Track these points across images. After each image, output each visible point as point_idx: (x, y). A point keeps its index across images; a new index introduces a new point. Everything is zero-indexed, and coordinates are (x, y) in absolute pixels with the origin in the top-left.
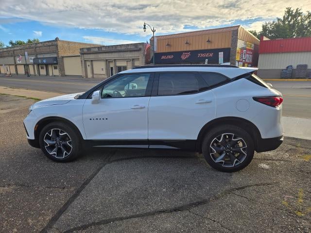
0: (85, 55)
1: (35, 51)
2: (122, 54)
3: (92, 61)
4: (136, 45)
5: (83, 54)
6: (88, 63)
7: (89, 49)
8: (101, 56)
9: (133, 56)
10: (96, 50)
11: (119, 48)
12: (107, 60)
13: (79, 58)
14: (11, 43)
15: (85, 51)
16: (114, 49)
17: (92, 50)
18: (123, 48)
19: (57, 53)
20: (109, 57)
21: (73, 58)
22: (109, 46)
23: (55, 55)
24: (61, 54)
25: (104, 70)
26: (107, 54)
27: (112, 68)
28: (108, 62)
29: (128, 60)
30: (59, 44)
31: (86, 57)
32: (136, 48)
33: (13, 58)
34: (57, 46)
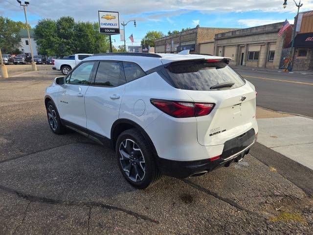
0: (218, 41)
1: (180, 39)
2: (256, 37)
3: (224, 47)
4: (275, 25)
5: (217, 40)
6: (221, 49)
7: (223, 34)
8: (234, 41)
9: (270, 38)
10: (230, 35)
11: (255, 31)
12: (239, 45)
13: (213, 44)
14: (169, 33)
15: (219, 36)
16: (248, 33)
17: (226, 35)
18: (259, 30)
19: (196, 41)
20: (242, 41)
21: (209, 44)
22: (243, 30)
23: (193, 43)
24: (199, 41)
25: (235, 56)
26: (240, 39)
27: (243, 54)
28: (239, 47)
29: (261, 44)
30: (199, 31)
31: (220, 42)
32: (275, 28)
33: (164, 46)
34: (196, 33)
